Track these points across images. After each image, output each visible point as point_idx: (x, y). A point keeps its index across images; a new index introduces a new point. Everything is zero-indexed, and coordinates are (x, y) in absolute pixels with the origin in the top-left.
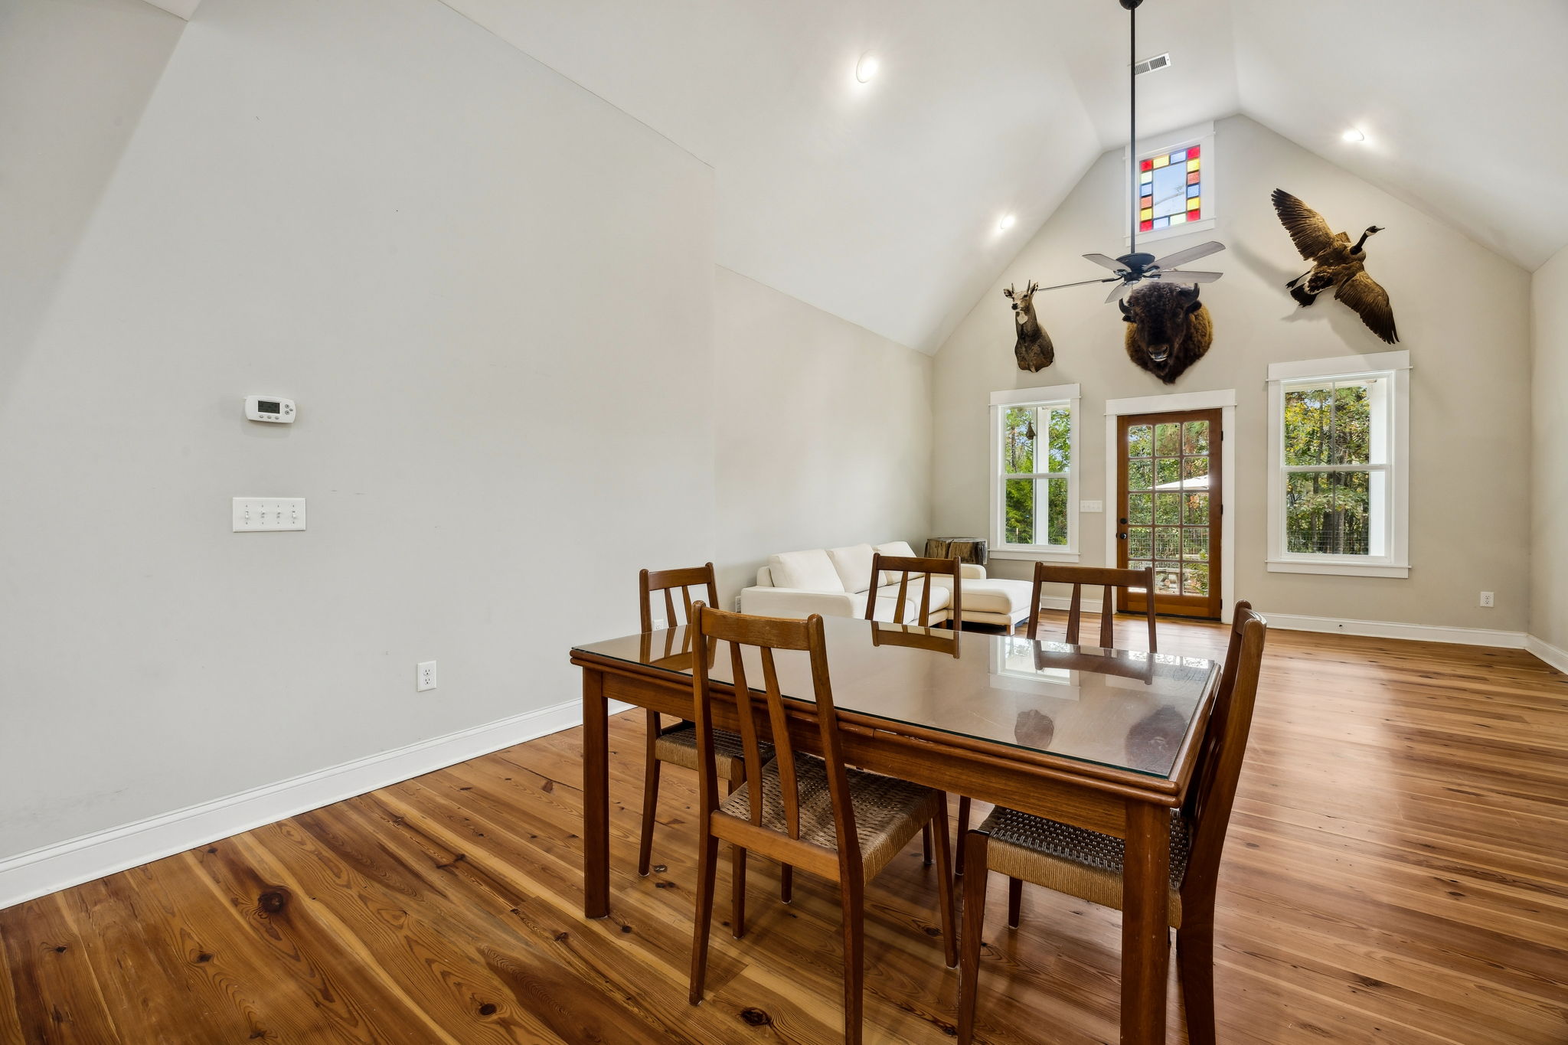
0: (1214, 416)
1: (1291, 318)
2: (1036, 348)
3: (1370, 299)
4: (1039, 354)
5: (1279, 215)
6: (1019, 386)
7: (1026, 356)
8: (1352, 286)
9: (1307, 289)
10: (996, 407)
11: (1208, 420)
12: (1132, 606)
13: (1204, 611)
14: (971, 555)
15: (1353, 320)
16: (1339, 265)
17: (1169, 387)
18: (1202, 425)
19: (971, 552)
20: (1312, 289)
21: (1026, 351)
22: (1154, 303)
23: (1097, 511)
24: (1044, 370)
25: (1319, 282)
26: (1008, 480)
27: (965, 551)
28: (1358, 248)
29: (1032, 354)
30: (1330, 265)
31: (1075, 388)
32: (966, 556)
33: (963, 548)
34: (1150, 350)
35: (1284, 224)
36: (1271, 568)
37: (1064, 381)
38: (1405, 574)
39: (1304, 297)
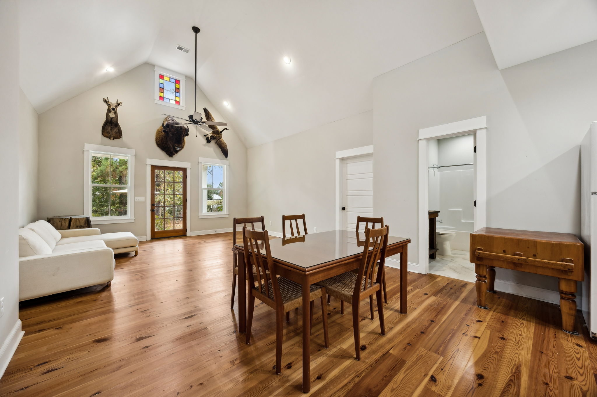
0: (184, 170)
1: (204, 145)
2: (116, 130)
3: (223, 146)
4: (117, 133)
5: (205, 115)
6: (102, 144)
7: (110, 132)
8: (220, 141)
9: (210, 138)
10: (88, 151)
11: (183, 171)
12: (156, 236)
13: (181, 234)
14: (85, 224)
15: (219, 151)
16: (217, 135)
17: (171, 158)
18: (181, 173)
19: (85, 222)
20: (211, 139)
21: (111, 130)
22: (180, 130)
23: (142, 201)
24: (116, 140)
25: (212, 138)
26: (93, 187)
27: (82, 222)
28: (221, 132)
29: (114, 132)
30: (215, 134)
31: (133, 151)
32: (83, 224)
33: (81, 220)
34: (176, 145)
35: (206, 118)
36: (200, 218)
37: (125, 146)
38: (228, 216)
39: (208, 141)
